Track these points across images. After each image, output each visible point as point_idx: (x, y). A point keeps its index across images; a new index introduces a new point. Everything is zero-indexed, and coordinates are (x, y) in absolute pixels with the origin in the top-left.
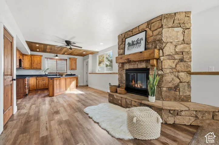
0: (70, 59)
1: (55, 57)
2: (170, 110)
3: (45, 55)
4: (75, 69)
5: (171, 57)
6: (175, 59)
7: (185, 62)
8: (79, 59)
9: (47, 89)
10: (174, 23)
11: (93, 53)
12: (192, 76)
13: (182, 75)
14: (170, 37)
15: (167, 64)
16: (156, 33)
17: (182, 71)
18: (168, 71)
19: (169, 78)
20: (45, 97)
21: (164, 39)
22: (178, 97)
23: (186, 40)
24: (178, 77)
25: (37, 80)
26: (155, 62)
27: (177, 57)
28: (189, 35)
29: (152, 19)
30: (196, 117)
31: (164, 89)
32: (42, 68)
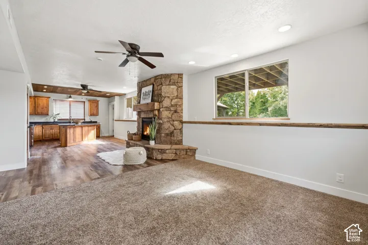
0: (89, 101)
1: (67, 98)
2: (159, 149)
3: (53, 96)
4: (97, 114)
5: (168, 109)
6: (171, 111)
7: (178, 113)
8: (102, 101)
9: (57, 140)
10: (170, 81)
11: (120, 95)
12: (184, 124)
13: (176, 123)
14: (168, 93)
15: (165, 114)
16: (159, 88)
17: (176, 121)
18: (166, 120)
19: (166, 125)
20: (56, 147)
21: (163, 94)
22: (173, 141)
23: (179, 96)
24: (173, 125)
25: (43, 128)
26: (156, 112)
27: (172, 109)
28: (182, 92)
29: (157, 76)
30: (176, 153)
31: (163, 135)
32: (50, 114)
